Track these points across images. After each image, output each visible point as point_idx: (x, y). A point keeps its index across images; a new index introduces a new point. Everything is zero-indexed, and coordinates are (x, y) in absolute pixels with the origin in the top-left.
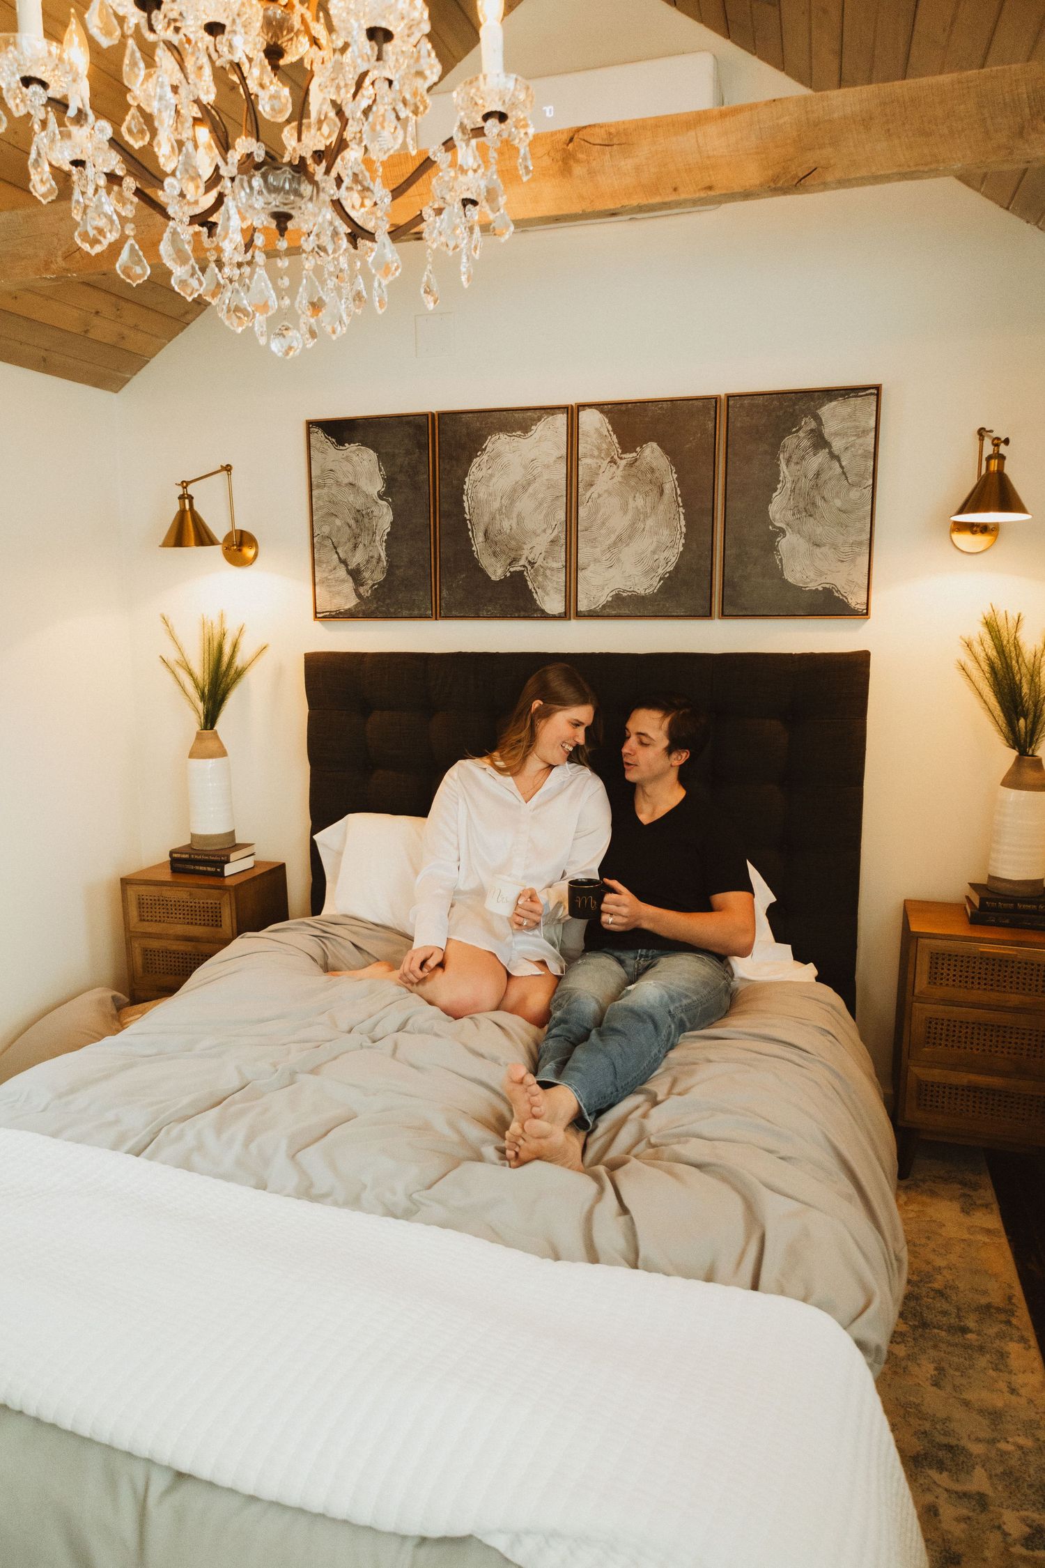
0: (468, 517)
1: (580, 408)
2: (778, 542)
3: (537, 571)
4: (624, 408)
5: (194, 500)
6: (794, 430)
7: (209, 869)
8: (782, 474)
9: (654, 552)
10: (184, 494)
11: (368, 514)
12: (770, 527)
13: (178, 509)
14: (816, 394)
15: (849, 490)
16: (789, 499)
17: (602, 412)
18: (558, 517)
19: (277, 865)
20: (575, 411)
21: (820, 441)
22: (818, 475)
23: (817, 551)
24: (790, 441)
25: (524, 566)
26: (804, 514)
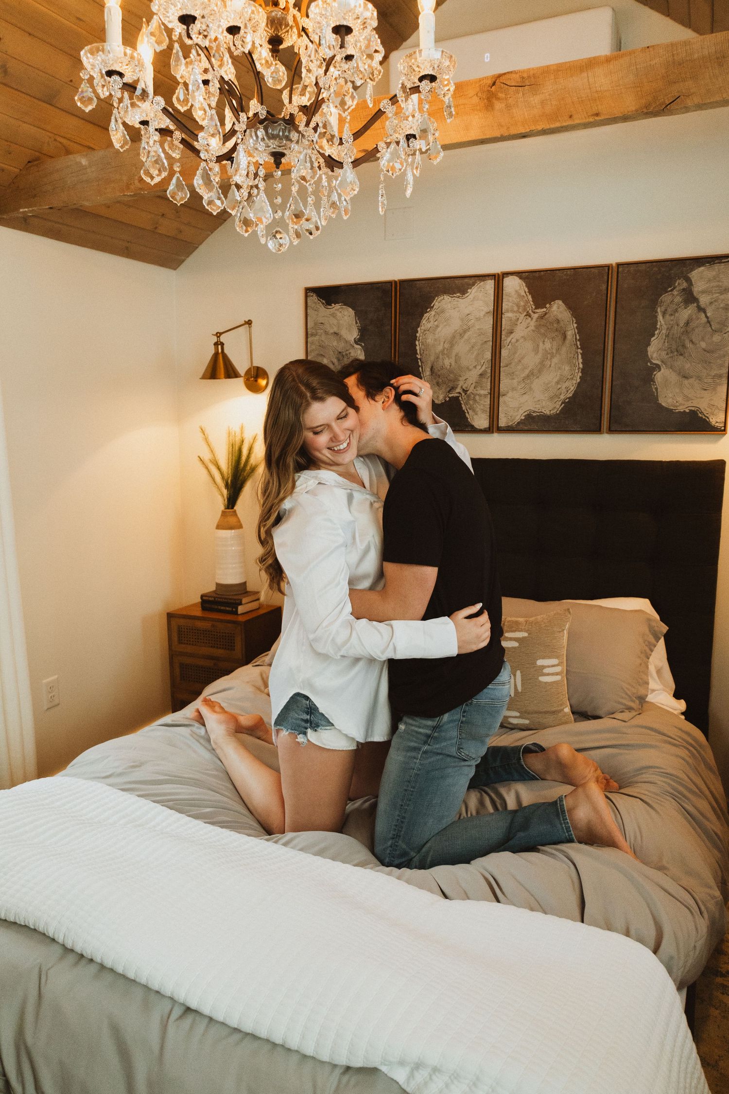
0: (419, 357)
1: (505, 275)
2: (655, 375)
3: (469, 396)
4: (537, 274)
5: (225, 346)
6: (670, 289)
7: (228, 609)
8: (659, 323)
9: (558, 383)
10: (218, 342)
11: (347, 355)
12: (649, 364)
13: (213, 352)
14: (688, 261)
15: (712, 336)
16: (664, 342)
17: (521, 278)
18: (485, 357)
19: (275, 608)
20: (501, 278)
21: (690, 298)
22: (687, 324)
23: (686, 382)
24: (666, 298)
25: (459, 393)
26: (676, 353)
